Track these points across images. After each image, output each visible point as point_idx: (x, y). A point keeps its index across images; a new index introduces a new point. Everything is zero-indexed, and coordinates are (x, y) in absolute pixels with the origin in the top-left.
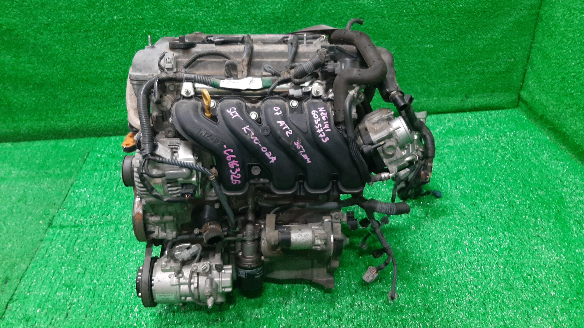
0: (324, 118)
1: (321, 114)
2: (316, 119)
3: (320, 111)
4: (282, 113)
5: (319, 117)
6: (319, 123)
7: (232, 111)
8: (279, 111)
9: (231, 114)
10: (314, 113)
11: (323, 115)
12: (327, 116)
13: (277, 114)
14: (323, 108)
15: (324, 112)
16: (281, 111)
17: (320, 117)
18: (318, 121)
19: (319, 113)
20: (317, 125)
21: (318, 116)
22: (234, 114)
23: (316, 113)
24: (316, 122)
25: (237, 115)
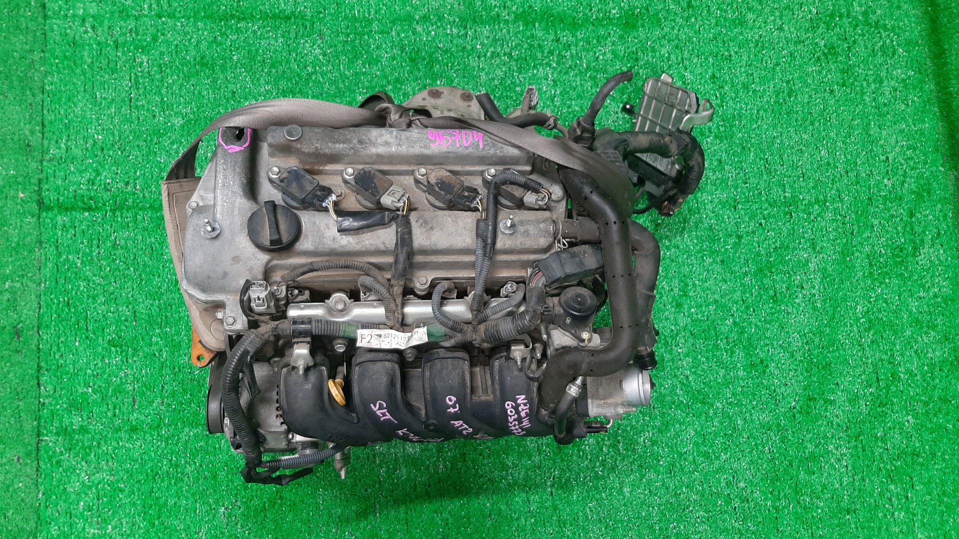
0: (523, 414)
1: (520, 409)
2: (511, 416)
3: (519, 402)
4: (459, 410)
5: (516, 413)
6: (515, 420)
7: (379, 409)
8: (454, 407)
9: (379, 413)
10: (509, 405)
11: (523, 410)
12: (528, 410)
13: (452, 410)
14: (524, 397)
15: (525, 405)
16: (457, 405)
17: (518, 412)
18: (513, 417)
19: (516, 408)
20: (511, 423)
21: (514, 412)
22: (384, 415)
23: (512, 407)
24: (511, 420)
25: (388, 416)
